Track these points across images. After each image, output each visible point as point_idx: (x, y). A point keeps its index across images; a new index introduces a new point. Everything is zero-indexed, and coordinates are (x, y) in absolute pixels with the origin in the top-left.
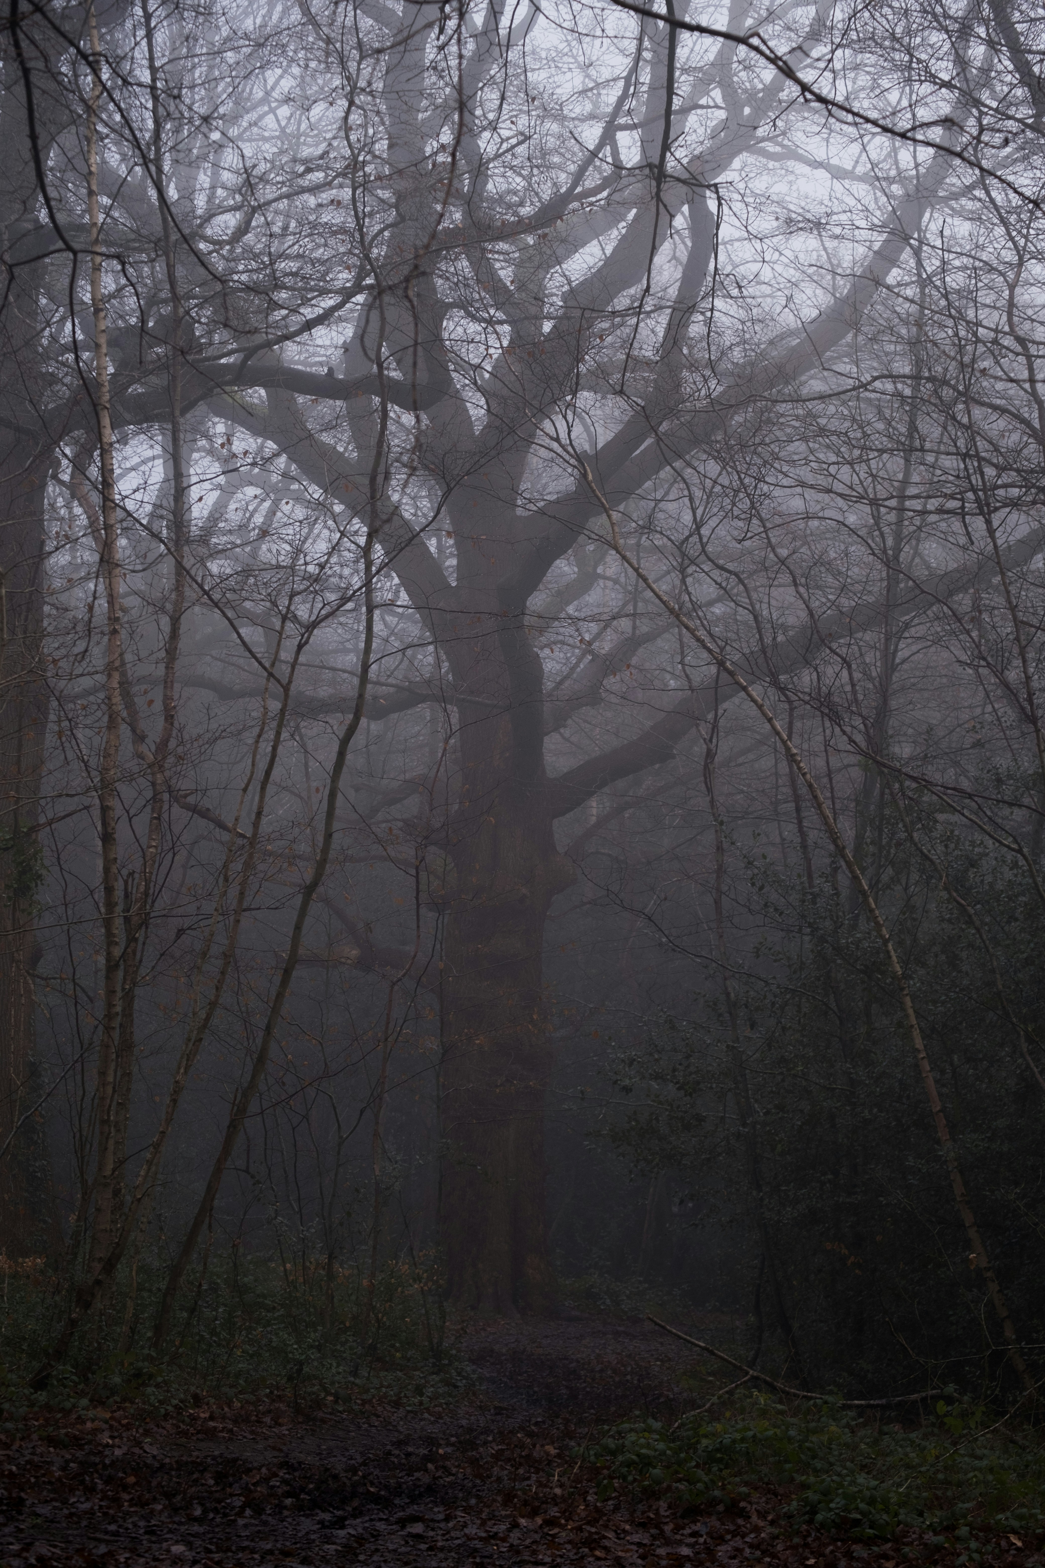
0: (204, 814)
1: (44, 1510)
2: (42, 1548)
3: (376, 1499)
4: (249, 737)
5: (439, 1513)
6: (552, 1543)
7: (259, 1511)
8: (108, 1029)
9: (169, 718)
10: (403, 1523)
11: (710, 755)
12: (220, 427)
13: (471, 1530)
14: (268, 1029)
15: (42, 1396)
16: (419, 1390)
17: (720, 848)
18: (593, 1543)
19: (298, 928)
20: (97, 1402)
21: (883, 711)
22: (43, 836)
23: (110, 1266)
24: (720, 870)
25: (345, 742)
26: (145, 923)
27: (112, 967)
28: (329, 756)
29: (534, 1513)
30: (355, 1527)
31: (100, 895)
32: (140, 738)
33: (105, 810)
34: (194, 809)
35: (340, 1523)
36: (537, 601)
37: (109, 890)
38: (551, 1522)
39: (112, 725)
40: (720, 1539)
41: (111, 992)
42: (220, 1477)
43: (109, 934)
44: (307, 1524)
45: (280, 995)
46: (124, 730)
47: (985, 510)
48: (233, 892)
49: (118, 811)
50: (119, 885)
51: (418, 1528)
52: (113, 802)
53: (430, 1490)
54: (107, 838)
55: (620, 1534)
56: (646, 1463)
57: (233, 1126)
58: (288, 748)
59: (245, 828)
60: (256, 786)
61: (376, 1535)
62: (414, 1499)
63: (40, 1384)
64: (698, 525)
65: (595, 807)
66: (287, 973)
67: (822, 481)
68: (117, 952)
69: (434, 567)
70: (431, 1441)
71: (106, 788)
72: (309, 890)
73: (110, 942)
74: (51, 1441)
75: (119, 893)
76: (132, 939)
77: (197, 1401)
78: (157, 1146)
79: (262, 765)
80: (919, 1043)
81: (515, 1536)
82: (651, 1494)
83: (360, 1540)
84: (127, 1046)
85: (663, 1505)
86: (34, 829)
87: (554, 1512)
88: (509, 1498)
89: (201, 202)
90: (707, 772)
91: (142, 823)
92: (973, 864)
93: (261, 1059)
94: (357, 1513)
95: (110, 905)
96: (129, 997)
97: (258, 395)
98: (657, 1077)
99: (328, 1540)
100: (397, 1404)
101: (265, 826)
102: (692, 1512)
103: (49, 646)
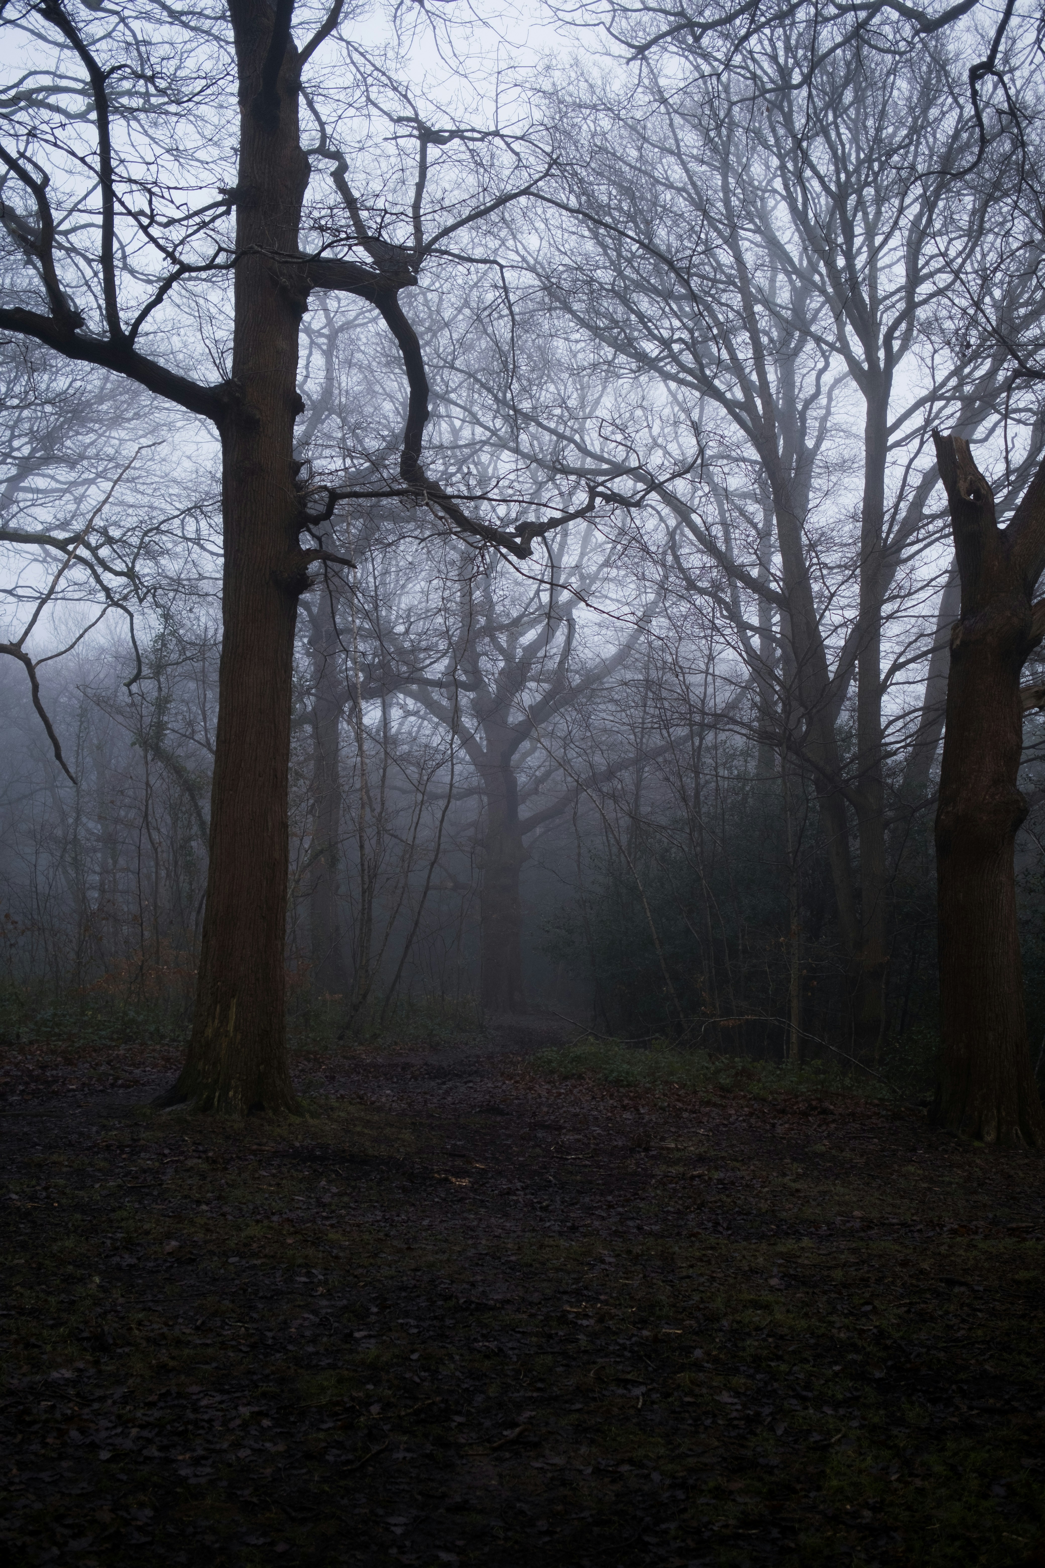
0: (396, 837)
1: (343, 1080)
2: (342, 1092)
3: (457, 1075)
4: (411, 810)
5: (478, 1079)
6: (517, 1089)
7: (416, 1079)
8: (363, 914)
9: (383, 804)
10: (466, 1083)
11: (575, 813)
12: (401, 696)
13: (489, 1085)
14: (419, 913)
15: (341, 1042)
16: (474, 1039)
17: (579, 846)
18: (531, 1089)
19: (429, 877)
20: (361, 1044)
21: (637, 797)
22: (339, 845)
23: (365, 996)
24: (579, 854)
25: (444, 812)
26: (375, 876)
27: (364, 892)
28: (439, 815)
29: (511, 1079)
30: (449, 1084)
31: (359, 867)
32: (373, 810)
33: (361, 837)
34: (392, 835)
35: (444, 1083)
36: (516, 757)
37: (362, 865)
38: (517, 1082)
39: (363, 807)
40: (575, 1087)
41: (364, 901)
42: (403, 1069)
43: (363, 880)
44: (433, 1084)
45: (423, 902)
46: (368, 809)
47: (667, 728)
48: (406, 865)
49: (365, 837)
50: (366, 863)
51: (471, 1085)
52: (364, 834)
53: (476, 1072)
54: (362, 847)
55: (540, 1086)
56: (550, 1062)
57: (407, 947)
58: (424, 813)
59: (410, 842)
60: (413, 829)
61: (456, 1087)
62: (470, 1075)
63: (341, 1038)
64: (570, 732)
65: (538, 830)
66: (425, 893)
67: (612, 718)
68: (366, 886)
69: (478, 746)
70: (478, 1057)
71: (361, 830)
72: (432, 864)
73: (363, 883)
74: (344, 1057)
75: (366, 867)
76: (371, 882)
77: (396, 1044)
78: (380, 955)
79: (415, 820)
80: (649, 914)
81: (504, 1087)
82: (552, 1072)
83: (451, 1089)
84: (370, 920)
85: (556, 1076)
86: (336, 843)
87: (518, 1078)
88: (502, 1074)
89: (393, 617)
90: (574, 819)
91: (373, 841)
92: (667, 851)
93: (417, 924)
94: (450, 1080)
95: (363, 870)
96: (370, 902)
97: (415, 687)
98: (558, 927)
99: (440, 1089)
100: (466, 1044)
101: (417, 842)
102: (566, 1078)
103: (341, 781)
